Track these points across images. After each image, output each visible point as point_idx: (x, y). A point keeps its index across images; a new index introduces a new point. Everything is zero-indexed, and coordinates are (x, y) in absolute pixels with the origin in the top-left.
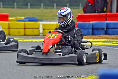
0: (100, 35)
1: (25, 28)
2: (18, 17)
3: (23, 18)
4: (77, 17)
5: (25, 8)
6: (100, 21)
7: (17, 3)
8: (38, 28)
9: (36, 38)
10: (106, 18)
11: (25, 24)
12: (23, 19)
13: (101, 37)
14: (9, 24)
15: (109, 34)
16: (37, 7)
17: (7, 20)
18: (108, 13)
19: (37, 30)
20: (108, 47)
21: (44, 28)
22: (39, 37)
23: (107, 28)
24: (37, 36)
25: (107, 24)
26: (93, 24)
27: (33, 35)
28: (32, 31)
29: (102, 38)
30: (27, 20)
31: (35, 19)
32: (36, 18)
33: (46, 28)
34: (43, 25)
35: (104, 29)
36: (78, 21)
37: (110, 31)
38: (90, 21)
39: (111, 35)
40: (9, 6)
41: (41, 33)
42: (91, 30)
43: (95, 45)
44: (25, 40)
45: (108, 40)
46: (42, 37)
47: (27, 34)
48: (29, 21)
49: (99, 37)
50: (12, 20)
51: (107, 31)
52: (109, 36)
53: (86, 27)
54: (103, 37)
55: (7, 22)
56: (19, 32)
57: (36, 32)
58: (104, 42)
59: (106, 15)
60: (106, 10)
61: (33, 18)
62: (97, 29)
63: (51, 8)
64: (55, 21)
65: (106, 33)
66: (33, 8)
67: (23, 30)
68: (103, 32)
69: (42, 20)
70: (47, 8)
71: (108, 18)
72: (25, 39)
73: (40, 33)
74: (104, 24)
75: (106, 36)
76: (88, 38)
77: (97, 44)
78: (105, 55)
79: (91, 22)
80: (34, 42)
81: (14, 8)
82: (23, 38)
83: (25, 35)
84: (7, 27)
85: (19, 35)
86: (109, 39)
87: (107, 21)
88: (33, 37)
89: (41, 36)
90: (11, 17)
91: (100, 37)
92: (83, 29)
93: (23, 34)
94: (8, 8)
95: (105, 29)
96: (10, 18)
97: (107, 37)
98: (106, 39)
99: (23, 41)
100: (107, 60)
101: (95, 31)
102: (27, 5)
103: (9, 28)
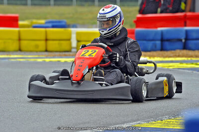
0: (174, 50)
1: (46, 40)
2: (35, 21)
3: (43, 22)
4: (135, 19)
5: (46, 5)
6: (175, 26)
8: (69, 40)
9: (66, 56)
10: (184, 21)
11: (46, 32)
12: (42, 24)
13: (177, 55)
14: (19, 32)
15: (190, 49)
16: (66, 3)
17: (17, 26)
18: (189, 14)
19: (68, 42)
20: (188, 71)
21: (79, 40)
22: (70, 55)
23: (186, 39)
24: (67, 52)
25: (187, 32)
26: (162, 32)
27: (60, 52)
28: (59, 44)
29: (179, 56)
30: (50, 25)
31: (63, 24)
32: (65, 22)
33: (82, 39)
34: (78, 34)
35: (181, 40)
36: (137, 26)
37: (191, 43)
38: (156, 27)
39: (194, 50)
40: (18, 2)
41: (74, 48)
42: (158, 43)
43: (167, 68)
44: (47, 60)
45: (189, 59)
47: (49, 48)
48: (53, 27)
49: (173, 53)
50: (24, 26)
51: (186, 44)
52: (191, 53)
53: (151, 38)
54: (181, 54)
55: (16, 29)
56: (37, 46)
57: (64, 46)
58: (181, 62)
59: (185, 16)
60: (186, 7)
61: (59, 22)
62: (168, 40)
63: (89, 5)
64: (96, 27)
65: (185, 47)
66: (59, 5)
67: (43, 42)
68: (180, 45)
69: (74, 26)
70: (82, 5)
71: (188, 22)
72: (47, 58)
73: (72, 48)
74: (181, 31)
75: (185, 52)
76: (154, 56)
77: (170, 66)
78: (179, 85)
79: (159, 29)
80: (62, 63)
81: (26, 4)
82: (43, 56)
83: (46, 51)
84: (16, 37)
85: (37, 52)
86: (189, 57)
87: (186, 26)
88: (61, 54)
89: (74, 52)
90: (23, 20)
91: (175, 54)
92: (146, 40)
93: (44, 49)
94: (16, 4)
95: (183, 41)
96: (20, 23)
97: (187, 55)
98: (186, 57)
99: (44, 61)
100: (181, 92)
101: (167, 44)
103: (20, 40)
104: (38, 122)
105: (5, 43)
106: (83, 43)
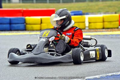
5: (70, 2)
8: (84, 22)
19: (83, 23)
21: (90, 22)
22: (85, 31)
28: (78, 25)
30: (73, 14)
32: (82, 12)
33: (92, 21)
34: (89, 19)
40: (55, 1)
41: (87, 27)
46: (88, 31)
48: (75, 15)
57: (81, 26)
61: (78, 12)
64: (100, 14)
66: (78, 2)
69: (87, 14)
70: (92, 1)
73: (86, 27)
81: (59, 2)
89: (87, 29)
105: (48, 25)
106: (92, 24)
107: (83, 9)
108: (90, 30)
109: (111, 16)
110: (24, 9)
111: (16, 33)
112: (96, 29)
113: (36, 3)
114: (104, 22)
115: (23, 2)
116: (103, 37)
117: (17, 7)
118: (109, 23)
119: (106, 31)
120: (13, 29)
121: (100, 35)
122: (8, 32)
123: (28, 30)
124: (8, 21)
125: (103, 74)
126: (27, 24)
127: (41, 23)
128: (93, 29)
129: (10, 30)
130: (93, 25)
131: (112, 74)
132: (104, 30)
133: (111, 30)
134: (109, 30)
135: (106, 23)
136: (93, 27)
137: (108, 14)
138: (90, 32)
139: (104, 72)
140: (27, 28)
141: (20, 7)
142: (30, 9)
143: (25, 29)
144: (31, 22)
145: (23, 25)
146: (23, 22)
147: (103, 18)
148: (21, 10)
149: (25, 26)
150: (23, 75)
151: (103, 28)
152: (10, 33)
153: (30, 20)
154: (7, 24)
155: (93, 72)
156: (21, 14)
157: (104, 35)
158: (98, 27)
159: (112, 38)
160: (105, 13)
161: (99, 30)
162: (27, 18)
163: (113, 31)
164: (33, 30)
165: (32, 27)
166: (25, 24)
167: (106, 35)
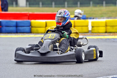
7: (68, 2)
8: (87, 26)
11: (74, 22)
12: (72, 17)
21: (93, 26)
22: (87, 35)
24: (86, 33)
27: (82, 33)
28: (81, 28)
32: (85, 16)
33: (95, 25)
34: (92, 23)
40: (60, 6)
41: (90, 31)
46: (91, 35)
57: (85, 29)
63: (100, 6)
64: (103, 19)
66: (82, 7)
70: (96, 6)
81: (64, 7)
102: (77, 4)
104: (69, 72)
106: (95, 28)
107: (87, 14)
108: (92, 34)
109: (113, 21)
110: (30, 13)
111: (22, 35)
112: (98, 33)
113: (42, 7)
114: (106, 26)
115: (30, 6)
116: (105, 41)
117: (24, 11)
118: (112, 27)
119: (109, 35)
120: (19, 32)
121: (102, 39)
122: (14, 34)
123: (33, 33)
124: (14, 24)
125: (104, 76)
126: (32, 27)
127: (46, 26)
128: (96, 33)
129: (17, 32)
130: (96, 30)
131: (112, 76)
132: (106, 34)
133: (113, 34)
134: (111, 34)
135: (108, 27)
136: (96, 31)
137: (111, 18)
138: (93, 35)
139: (105, 74)
140: (32, 31)
141: (27, 10)
142: (36, 13)
143: (30, 32)
144: (36, 25)
145: (28, 28)
146: (29, 25)
147: (106, 23)
148: (27, 14)
149: (31, 29)
150: (27, 76)
151: (106, 32)
152: (15, 35)
153: (35, 23)
154: (14, 26)
155: (94, 74)
156: (27, 17)
157: (106, 39)
158: (100, 31)
159: (114, 41)
160: (108, 18)
161: (101, 34)
162: (33, 21)
163: (115, 35)
164: (38, 33)
165: (37, 30)
166: (30, 27)
167: (109, 39)
